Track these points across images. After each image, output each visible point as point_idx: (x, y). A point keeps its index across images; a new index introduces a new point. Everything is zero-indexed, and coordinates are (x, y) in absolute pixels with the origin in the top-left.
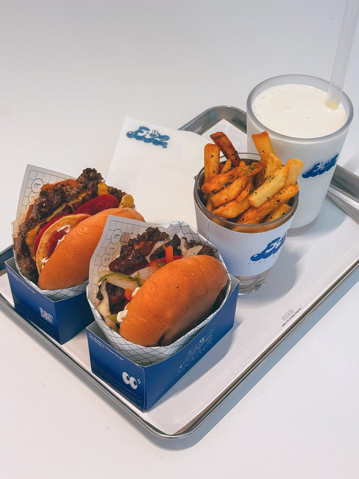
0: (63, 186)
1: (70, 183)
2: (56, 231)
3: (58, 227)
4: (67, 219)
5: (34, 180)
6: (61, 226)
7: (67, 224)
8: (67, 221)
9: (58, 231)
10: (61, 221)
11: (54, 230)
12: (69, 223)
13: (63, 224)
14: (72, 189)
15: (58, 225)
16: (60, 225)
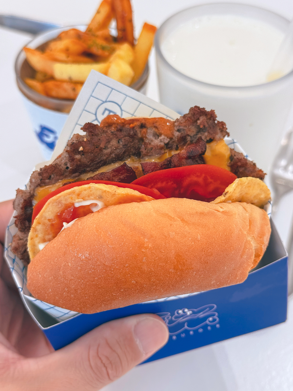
0: (143, 126)
1: (159, 125)
2: (73, 204)
3: (78, 199)
4: (97, 189)
5: (104, 102)
6: (84, 199)
7: (95, 199)
8: (99, 193)
9: (77, 205)
10: (85, 190)
11: (69, 201)
12: (100, 198)
13: (89, 196)
14: (157, 135)
15: (79, 195)
16: (81, 196)
